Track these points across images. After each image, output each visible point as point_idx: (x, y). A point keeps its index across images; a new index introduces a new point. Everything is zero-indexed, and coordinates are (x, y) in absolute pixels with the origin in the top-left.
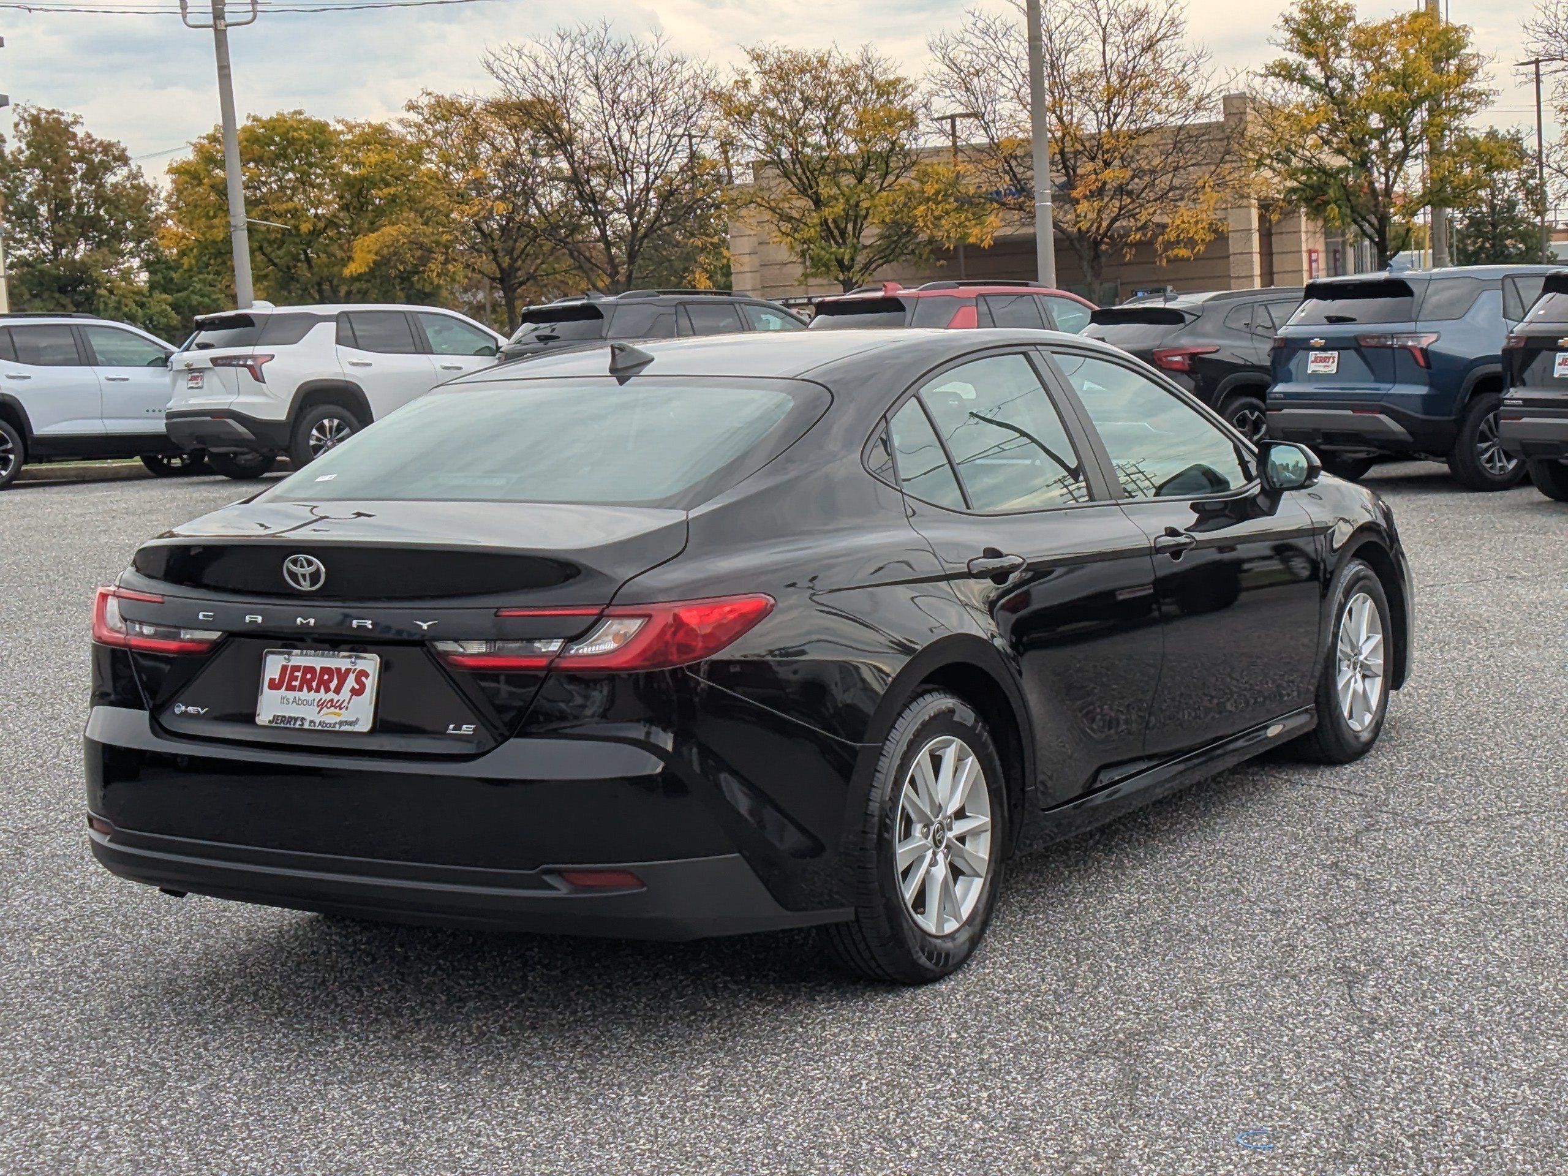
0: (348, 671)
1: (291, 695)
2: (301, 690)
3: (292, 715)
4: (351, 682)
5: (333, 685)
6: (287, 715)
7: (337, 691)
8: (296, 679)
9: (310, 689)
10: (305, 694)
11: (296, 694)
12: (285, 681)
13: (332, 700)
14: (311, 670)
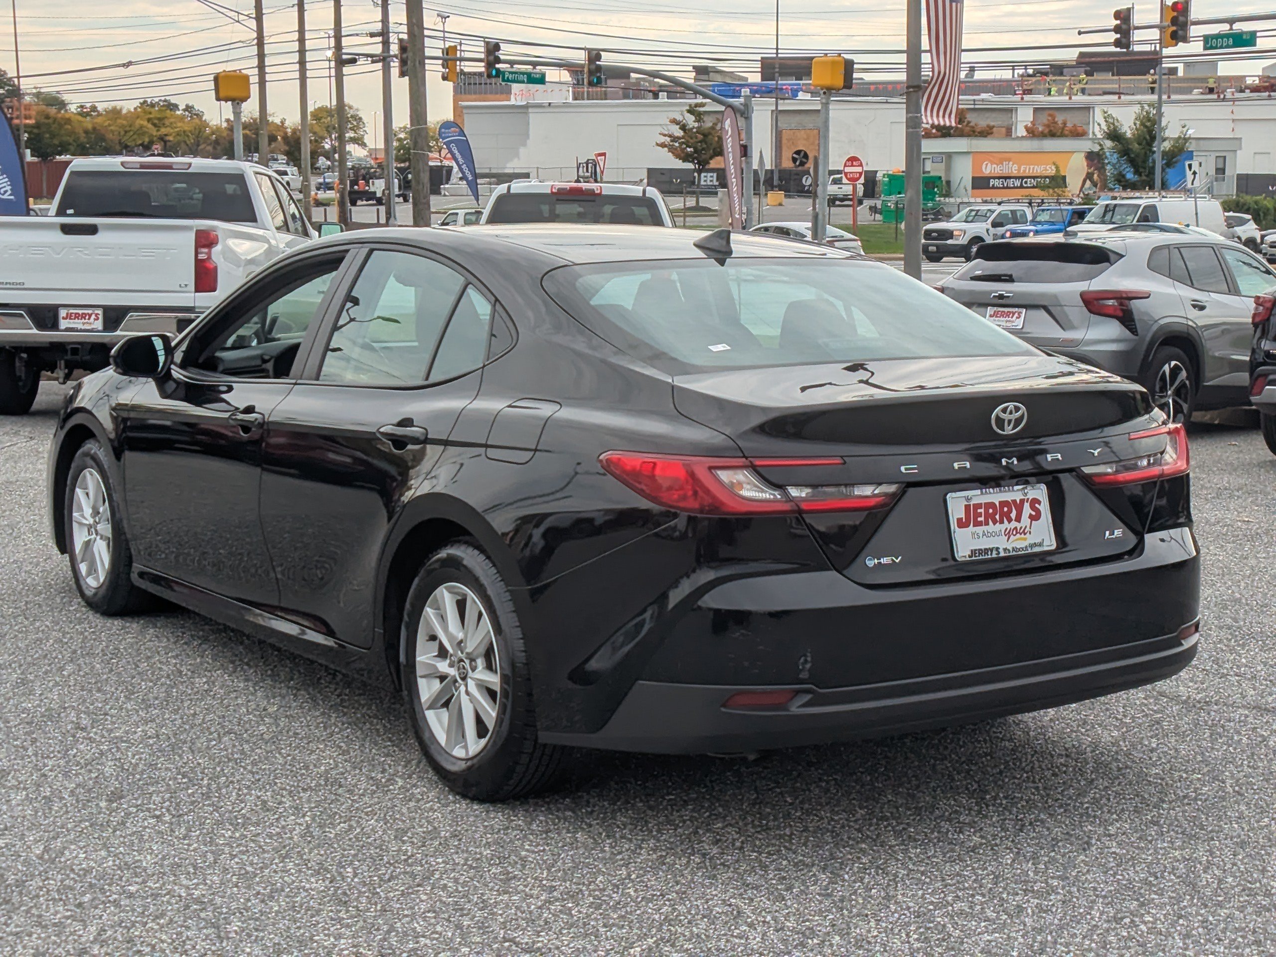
0: (1022, 501)
1: (980, 530)
2: (987, 524)
3: (987, 547)
4: (1027, 510)
5: (1013, 515)
6: (983, 547)
7: (1018, 519)
8: (980, 515)
9: (995, 522)
10: (991, 527)
11: (984, 528)
12: (971, 518)
13: (1016, 528)
14: (991, 505)
